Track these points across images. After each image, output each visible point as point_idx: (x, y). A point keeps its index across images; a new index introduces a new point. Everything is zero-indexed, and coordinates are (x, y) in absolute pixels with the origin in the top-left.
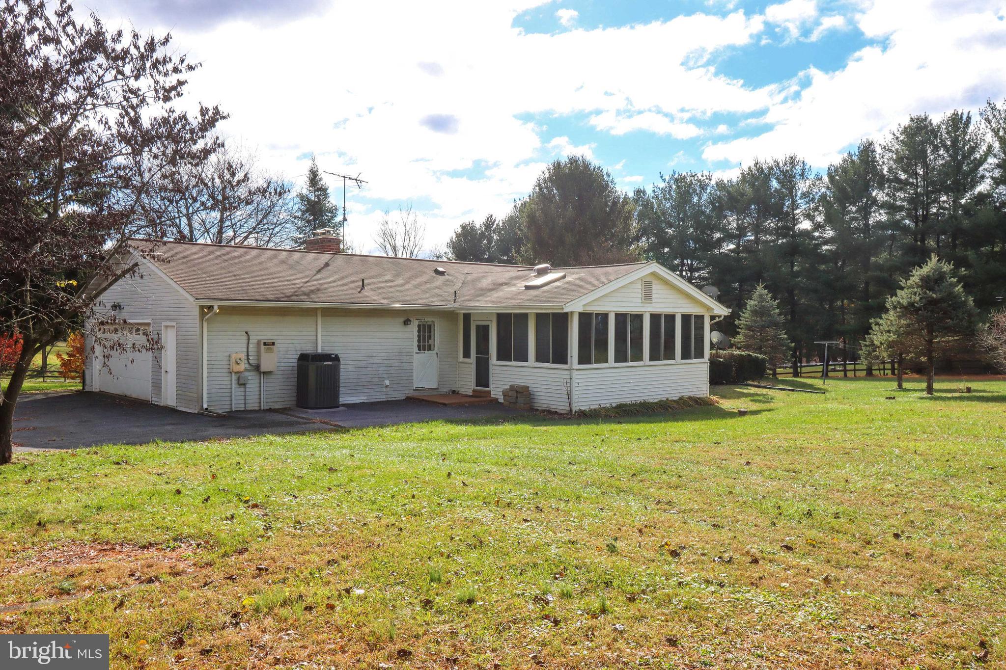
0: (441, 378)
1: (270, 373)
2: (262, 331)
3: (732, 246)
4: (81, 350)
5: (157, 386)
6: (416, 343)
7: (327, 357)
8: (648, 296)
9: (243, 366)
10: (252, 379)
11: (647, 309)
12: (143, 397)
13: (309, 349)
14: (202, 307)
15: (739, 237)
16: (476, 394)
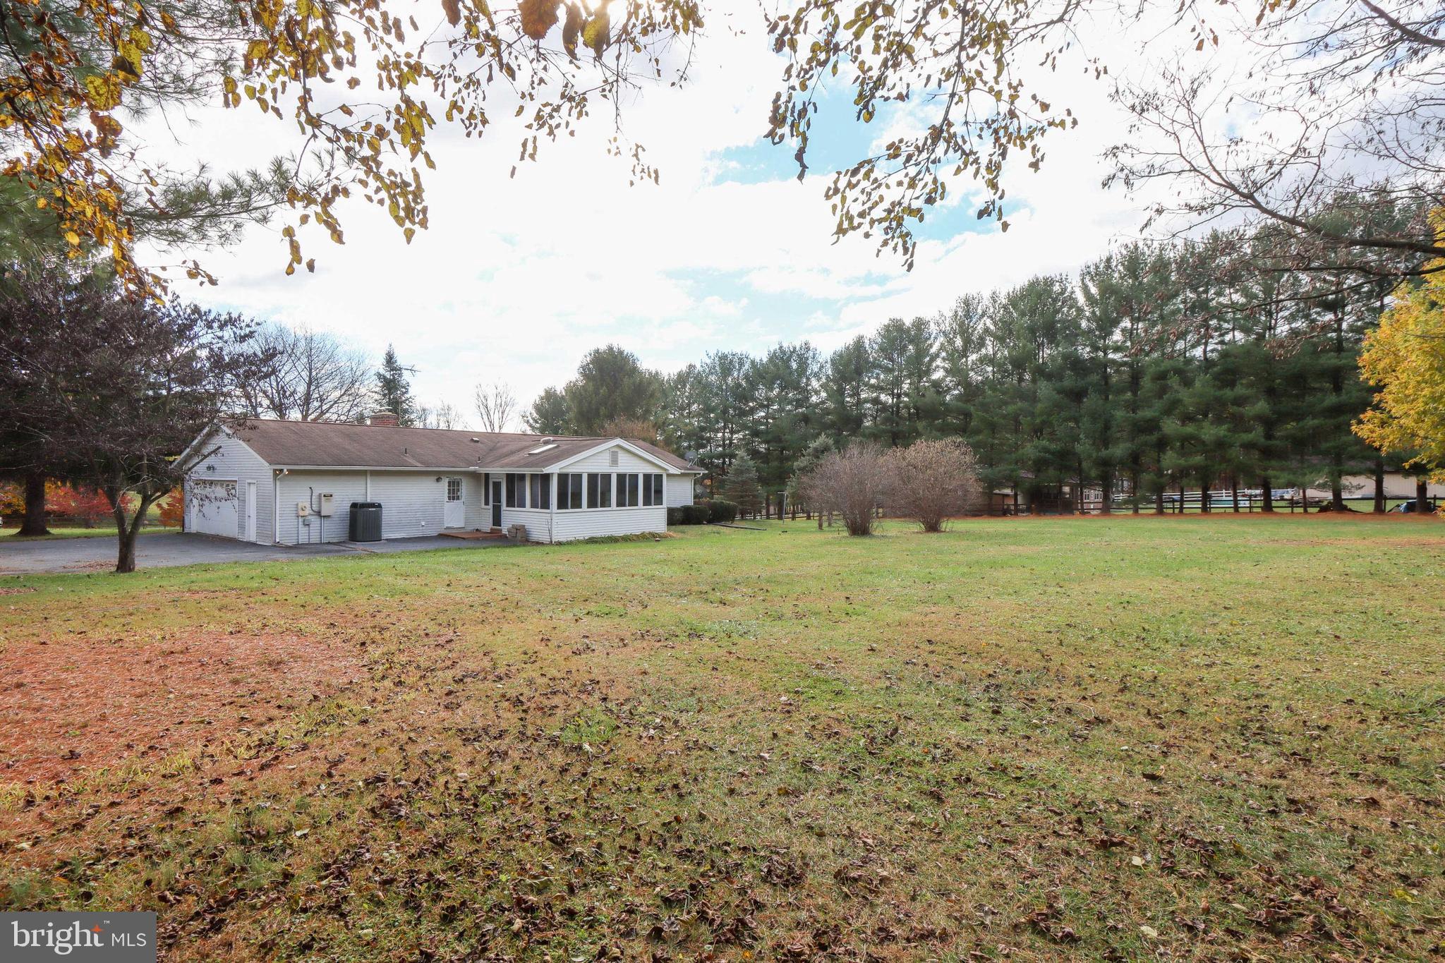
0: (467, 519)
1: (328, 517)
2: (322, 486)
3: (763, 414)
4: (181, 500)
5: (242, 527)
6: (446, 495)
7: (372, 505)
8: (614, 461)
9: (308, 511)
10: (315, 521)
11: (614, 471)
12: (231, 535)
13: (360, 500)
14: (275, 470)
15: (768, 406)
16: (493, 531)
